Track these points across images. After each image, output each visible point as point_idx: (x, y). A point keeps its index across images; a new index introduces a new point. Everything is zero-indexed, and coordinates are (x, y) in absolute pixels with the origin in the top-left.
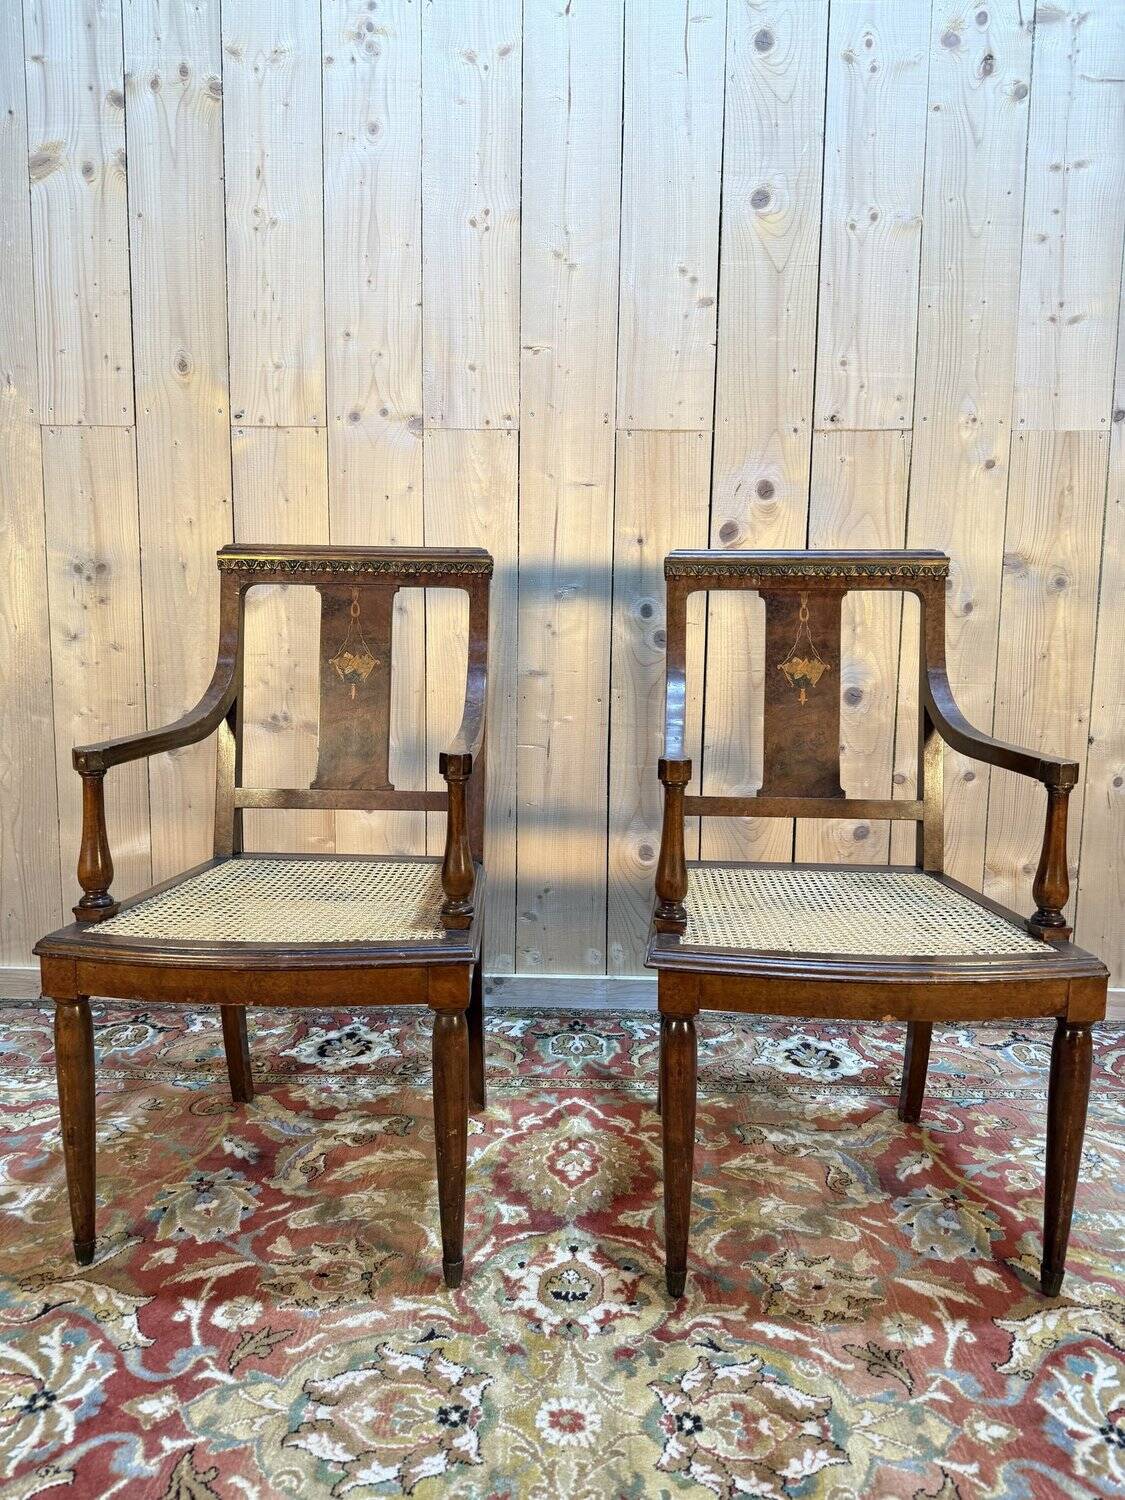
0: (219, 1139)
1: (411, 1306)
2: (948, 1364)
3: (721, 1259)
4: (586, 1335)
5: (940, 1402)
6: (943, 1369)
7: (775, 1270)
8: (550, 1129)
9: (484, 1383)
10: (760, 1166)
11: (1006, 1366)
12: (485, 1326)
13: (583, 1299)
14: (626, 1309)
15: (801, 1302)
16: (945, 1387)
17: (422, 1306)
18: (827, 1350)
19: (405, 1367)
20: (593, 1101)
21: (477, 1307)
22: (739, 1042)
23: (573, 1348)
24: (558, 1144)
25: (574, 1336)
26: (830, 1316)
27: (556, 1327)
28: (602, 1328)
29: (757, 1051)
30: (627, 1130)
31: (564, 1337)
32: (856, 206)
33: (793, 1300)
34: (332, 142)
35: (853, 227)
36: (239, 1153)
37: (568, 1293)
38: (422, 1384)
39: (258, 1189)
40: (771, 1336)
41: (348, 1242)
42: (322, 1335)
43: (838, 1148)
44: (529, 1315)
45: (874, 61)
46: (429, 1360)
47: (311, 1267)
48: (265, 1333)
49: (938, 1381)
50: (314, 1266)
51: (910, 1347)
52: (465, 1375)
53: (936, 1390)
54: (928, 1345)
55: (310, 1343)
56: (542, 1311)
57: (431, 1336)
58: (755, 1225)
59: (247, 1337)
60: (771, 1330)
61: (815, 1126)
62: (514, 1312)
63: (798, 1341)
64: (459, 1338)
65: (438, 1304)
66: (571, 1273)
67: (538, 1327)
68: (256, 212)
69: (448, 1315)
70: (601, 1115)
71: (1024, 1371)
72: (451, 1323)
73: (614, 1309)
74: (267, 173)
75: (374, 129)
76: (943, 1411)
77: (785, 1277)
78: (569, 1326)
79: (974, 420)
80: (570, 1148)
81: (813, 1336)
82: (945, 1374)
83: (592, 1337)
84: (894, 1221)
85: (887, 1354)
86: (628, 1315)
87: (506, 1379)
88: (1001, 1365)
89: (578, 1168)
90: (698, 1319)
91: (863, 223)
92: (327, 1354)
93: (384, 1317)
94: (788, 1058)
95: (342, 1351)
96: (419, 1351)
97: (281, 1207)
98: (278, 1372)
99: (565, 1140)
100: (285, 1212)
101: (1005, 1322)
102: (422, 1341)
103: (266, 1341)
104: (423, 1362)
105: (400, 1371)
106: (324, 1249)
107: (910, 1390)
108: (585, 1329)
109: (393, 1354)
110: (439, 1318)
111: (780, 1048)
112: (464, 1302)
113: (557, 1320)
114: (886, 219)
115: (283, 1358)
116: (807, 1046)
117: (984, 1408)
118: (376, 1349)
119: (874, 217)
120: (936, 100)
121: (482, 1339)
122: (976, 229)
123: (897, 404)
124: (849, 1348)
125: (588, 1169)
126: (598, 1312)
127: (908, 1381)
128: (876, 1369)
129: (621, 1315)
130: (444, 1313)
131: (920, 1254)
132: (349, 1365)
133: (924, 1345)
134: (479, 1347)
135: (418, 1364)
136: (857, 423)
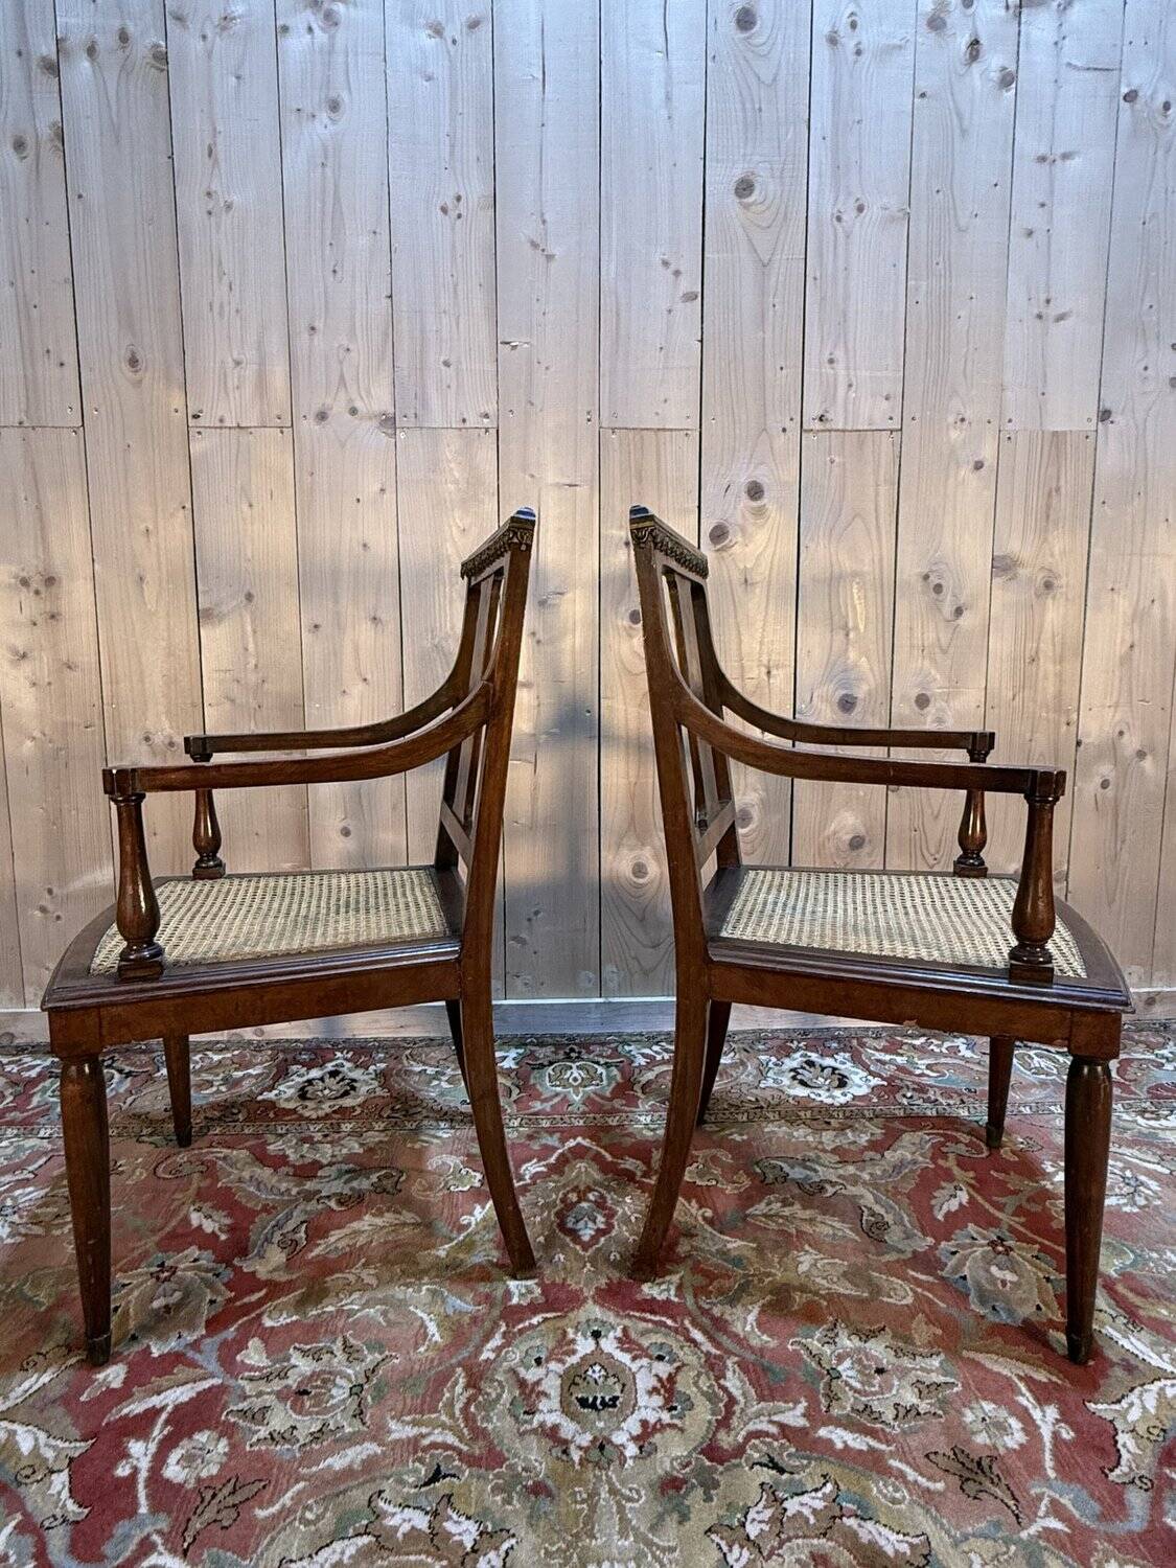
0: (185, 1208)
1: (411, 1432)
2: (1052, 1474)
3: (765, 1337)
4: (623, 1460)
5: (1055, 1531)
6: (1048, 1479)
7: (827, 1349)
8: (555, 1177)
9: (506, 1546)
10: (787, 1211)
11: (1117, 1471)
12: (500, 1454)
13: (614, 1406)
14: (666, 1417)
15: (866, 1394)
16: (1056, 1510)
17: (424, 1430)
18: (908, 1463)
19: (406, 1527)
20: (598, 1141)
21: (490, 1427)
22: (743, 1063)
23: (609, 1480)
24: (565, 1195)
25: (610, 1462)
26: (902, 1412)
27: (586, 1450)
28: (641, 1448)
29: (762, 1072)
30: (639, 1174)
31: (597, 1464)
32: (842, 198)
33: (856, 1391)
34: (290, 118)
35: (839, 219)
36: (209, 1226)
37: (595, 1398)
38: (428, 1554)
39: (228, 1274)
40: (839, 1445)
41: (334, 1342)
42: (301, 1485)
43: (865, 1183)
44: (552, 1433)
45: (859, 43)
46: (436, 1514)
47: (290, 1382)
48: (230, 1486)
49: (1046, 1501)
50: (293, 1381)
51: (1002, 1451)
52: (481, 1534)
53: (1047, 1515)
54: (1021, 1445)
55: (286, 1499)
56: (568, 1428)
57: (437, 1476)
58: (795, 1289)
59: (208, 1495)
60: (840, 1437)
61: (837, 1158)
62: (534, 1431)
63: (872, 1450)
64: (471, 1475)
65: (443, 1426)
66: (597, 1368)
67: (565, 1452)
68: (209, 194)
69: (457, 1443)
70: (609, 1158)
71: (1141, 1478)
72: (460, 1452)
73: (652, 1418)
74: (220, 149)
75: (334, 106)
76: (1063, 1547)
77: (840, 1359)
78: (602, 1447)
79: (963, 420)
80: (579, 1201)
81: (888, 1443)
82: (1050, 1487)
83: (630, 1462)
84: (944, 1274)
85: (979, 1464)
86: (669, 1425)
87: (532, 1537)
88: (1112, 1470)
89: (590, 1224)
90: (751, 1427)
91: (849, 215)
92: (309, 1516)
93: (379, 1450)
94: (794, 1078)
95: (326, 1509)
96: (424, 1503)
97: (254, 1297)
98: (246, 1548)
99: (573, 1190)
100: (260, 1303)
101: (1100, 1406)
102: (426, 1484)
103: (231, 1501)
104: (428, 1518)
105: (399, 1535)
106: (305, 1353)
107: (1017, 1516)
108: (620, 1448)
109: (390, 1509)
110: (446, 1447)
111: (784, 1067)
112: (475, 1421)
113: (585, 1439)
114: (873, 212)
115: (252, 1523)
116: (811, 1064)
117: (1110, 1538)
118: (370, 1502)
119: (860, 209)
120: (922, 85)
121: (497, 1476)
122: (963, 222)
123: (885, 403)
124: (932, 1457)
125: (602, 1226)
126: (632, 1425)
127: (1011, 1503)
128: (971, 1487)
129: (660, 1427)
130: (451, 1439)
131: (983, 1317)
132: (335, 1531)
133: (1016, 1447)
134: (496, 1489)
135: (421, 1521)
136: (846, 423)
